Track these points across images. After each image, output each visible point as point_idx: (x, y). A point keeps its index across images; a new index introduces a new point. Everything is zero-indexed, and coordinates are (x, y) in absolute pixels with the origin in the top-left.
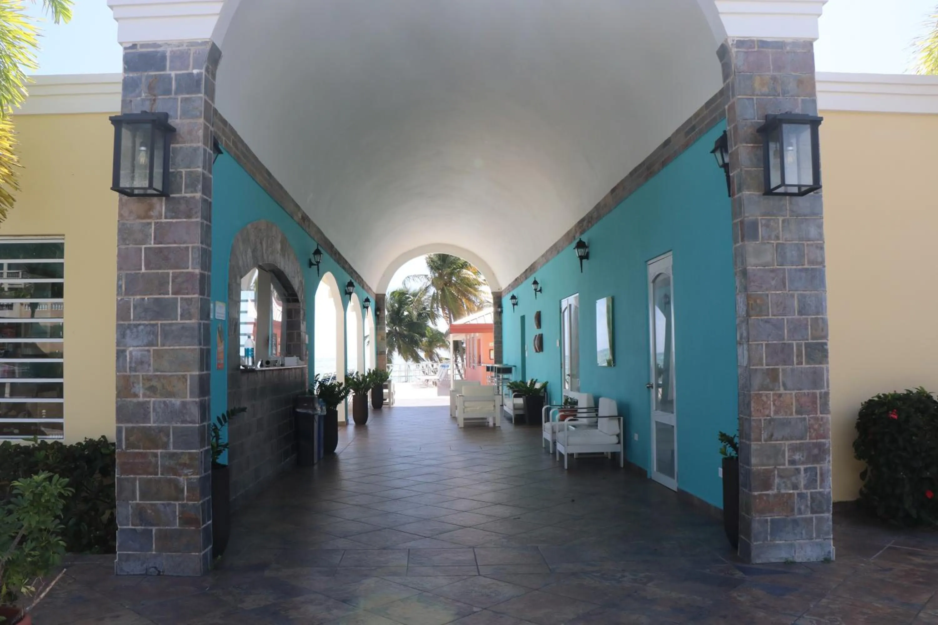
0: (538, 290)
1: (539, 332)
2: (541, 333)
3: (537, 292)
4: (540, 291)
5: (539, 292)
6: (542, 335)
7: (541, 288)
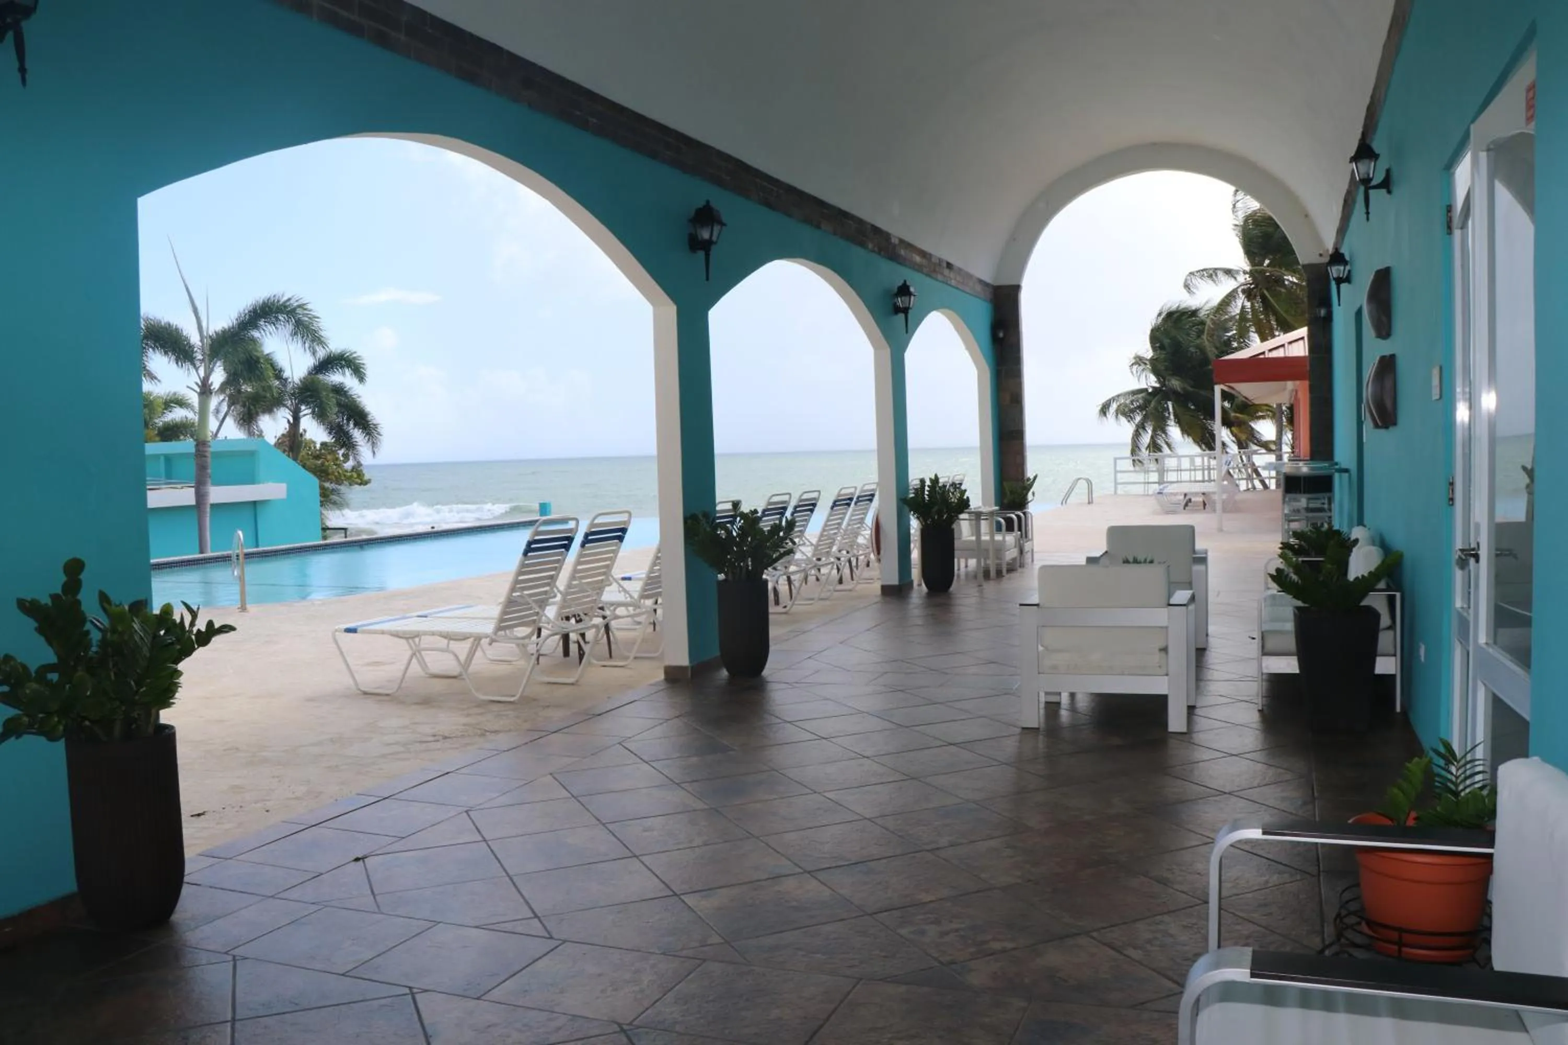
0: (1374, 183)
1: (1384, 348)
2: (1387, 353)
3: (1372, 193)
4: (1386, 184)
5: (1383, 191)
6: (1393, 357)
7: (1388, 172)
